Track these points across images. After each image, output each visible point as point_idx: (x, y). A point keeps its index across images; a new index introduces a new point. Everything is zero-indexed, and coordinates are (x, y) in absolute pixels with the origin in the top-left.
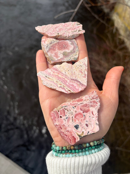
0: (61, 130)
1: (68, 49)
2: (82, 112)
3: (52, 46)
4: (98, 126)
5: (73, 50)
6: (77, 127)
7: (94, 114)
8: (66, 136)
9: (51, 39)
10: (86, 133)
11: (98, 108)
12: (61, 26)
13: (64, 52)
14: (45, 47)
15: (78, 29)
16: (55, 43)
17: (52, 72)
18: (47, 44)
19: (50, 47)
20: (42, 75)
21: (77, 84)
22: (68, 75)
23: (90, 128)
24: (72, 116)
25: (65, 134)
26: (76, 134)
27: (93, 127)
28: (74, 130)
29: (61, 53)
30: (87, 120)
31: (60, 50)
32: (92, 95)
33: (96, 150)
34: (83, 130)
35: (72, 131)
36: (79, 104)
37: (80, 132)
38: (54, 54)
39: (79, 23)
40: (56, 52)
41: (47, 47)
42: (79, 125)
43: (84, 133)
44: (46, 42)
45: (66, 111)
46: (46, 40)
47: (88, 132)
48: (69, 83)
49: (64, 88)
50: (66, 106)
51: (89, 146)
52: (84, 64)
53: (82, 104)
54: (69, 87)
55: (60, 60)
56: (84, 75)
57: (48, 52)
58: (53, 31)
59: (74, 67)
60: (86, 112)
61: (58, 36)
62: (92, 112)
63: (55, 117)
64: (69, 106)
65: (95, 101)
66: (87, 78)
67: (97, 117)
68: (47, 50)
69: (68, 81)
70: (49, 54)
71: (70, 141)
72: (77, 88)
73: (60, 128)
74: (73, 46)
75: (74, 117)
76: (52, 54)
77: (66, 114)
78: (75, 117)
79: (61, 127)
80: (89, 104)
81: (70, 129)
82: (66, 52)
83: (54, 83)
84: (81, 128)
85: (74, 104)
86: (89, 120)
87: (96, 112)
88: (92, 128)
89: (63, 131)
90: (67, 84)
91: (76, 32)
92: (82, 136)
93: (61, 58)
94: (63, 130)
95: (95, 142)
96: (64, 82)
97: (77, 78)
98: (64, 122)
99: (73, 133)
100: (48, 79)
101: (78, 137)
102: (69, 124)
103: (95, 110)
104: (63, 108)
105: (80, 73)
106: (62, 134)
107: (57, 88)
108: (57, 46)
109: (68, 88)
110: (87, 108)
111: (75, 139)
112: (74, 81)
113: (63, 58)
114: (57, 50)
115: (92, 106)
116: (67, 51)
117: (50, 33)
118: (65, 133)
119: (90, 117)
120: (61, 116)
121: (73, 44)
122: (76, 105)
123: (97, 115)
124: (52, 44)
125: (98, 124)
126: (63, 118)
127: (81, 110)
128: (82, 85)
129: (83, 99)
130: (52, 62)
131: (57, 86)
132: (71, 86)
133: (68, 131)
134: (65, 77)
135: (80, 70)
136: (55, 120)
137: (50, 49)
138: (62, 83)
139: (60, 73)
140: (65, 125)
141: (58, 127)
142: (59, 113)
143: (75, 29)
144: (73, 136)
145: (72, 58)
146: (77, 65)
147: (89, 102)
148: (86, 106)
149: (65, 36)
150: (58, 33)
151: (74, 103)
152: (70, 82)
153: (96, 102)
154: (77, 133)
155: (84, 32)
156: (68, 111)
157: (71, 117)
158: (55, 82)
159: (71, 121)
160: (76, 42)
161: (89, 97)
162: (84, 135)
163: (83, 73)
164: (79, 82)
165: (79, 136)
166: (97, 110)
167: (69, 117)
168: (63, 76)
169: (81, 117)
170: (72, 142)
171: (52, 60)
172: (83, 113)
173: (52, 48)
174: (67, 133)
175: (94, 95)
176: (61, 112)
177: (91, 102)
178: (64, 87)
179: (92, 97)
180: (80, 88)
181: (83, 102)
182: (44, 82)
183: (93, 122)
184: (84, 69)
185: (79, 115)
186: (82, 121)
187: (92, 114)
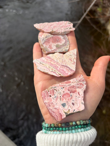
1: (61, 43)
2: (69, 92)
3: (47, 40)
4: (84, 105)
5: (65, 43)
6: (64, 105)
7: (80, 94)
8: (54, 112)
9: (47, 34)
11: (84, 89)
12: (55, 24)
13: (57, 45)
14: (42, 40)
15: (69, 27)
16: (50, 37)
17: (46, 60)
18: (43, 38)
19: (46, 40)
20: (37, 62)
21: (67, 69)
22: (59, 62)
23: (76, 106)
24: (60, 95)
25: (53, 111)
26: (63, 112)
27: (79, 105)
28: (61, 107)
29: (54, 45)
30: (73, 100)
31: (54, 43)
32: (79, 78)
33: (82, 129)
34: (70, 108)
35: (59, 109)
36: (67, 85)
37: (66, 110)
38: (48, 46)
39: (70, 22)
40: (50, 44)
41: (43, 40)
42: (66, 104)
43: (70, 111)
44: (42, 36)
45: (55, 91)
46: (42, 35)
47: (74, 110)
48: (59, 69)
49: (55, 72)
50: (55, 87)
51: (75, 124)
52: (74, 54)
53: (70, 86)
54: (59, 71)
55: (53, 50)
56: (73, 63)
57: (43, 44)
58: (49, 28)
59: (64, 56)
60: (73, 93)
61: (53, 32)
63: (45, 96)
64: (58, 87)
65: (81, 83)
66: (75, 64)
67: (83, 97)
68: (43, 42)
69: (59, 67)
70: (44, 45)
72: (66, 72)
73: (49, 106)
74: (64, 41)
75: (61, 97)
76: (47, 46)
77: (55, 94)
78: (63, 96)
79: (50, 104)
80: (76, 86)
81: (57, 107)
82: (58, 45)
83: (47, 68)
84: (68, 106)
85: (62, 86)
86: (75, 99)
87: (82, 93)
88: (78, 107)
89: (51, 108)
90: (58, 69)
91: (68, 29)
92: (69, 113)
93: (54, 50)
95: (82, 121)
97: (67, 64)
98: (53, 100)
99: (60, 111)
100: (42, 65)
101: (64, 114)
102: (57, 102)
103: (82, 91)
104: (53, 88)
105: (70, 61)
106: (50, 111)
107: (49, 72)
108: (51, 40)
109: (59, 72)
110: (74, 89)
111: (61, 116)
112: (64, 67)
113: (56, 50)
114: (51, 43)
115: (78, 87)
116: (60, 44)
117: (46, 29)
119: (76, 97)
120: (51, 95)
121: (64, 38)
122: (64, 86)
124: (48, 38)
125: (84, 103)
126: (52, 97)
127: (69, 90)
128: (71, 70)
129: (70, 82)
130: (46, 52)
131: (49, 70)
132: (61, 71)
133: (56, 108)
134: (57, 64)
135: (70, 58)
136: (45, 99)
137: (45, 42)
138: (54, 69)
139: (53, 61)
140: (53, 103)
141: (47, 104)
142: (49, 93)
143: (67, 27)
144: (60, 113)
145: (63, 50)
146: (67, 54)
147: (76, 84)
148: (73, 87)
149: (58, 32)
150: (52, 29)
151: (63, 84)
152: (61, 67)
153: (83, 84)
154: (64, 111)
155: (74, 29)
156: (57, 91)
158: (48, 67)
160: (67, 37)
161: (76, 80)
163: (73, 61)
164: (69, 68)
166: (83, 91)
167: (58, 97)
168: (55, 62)
169: (68, 96)
170: (58, 118)
171: (47, 51)
172: (70, 93)
173: (47, 41)
174: (54, 110)
175: (80, 78)
176: (50, 92)
177: (78, 84)
179: (79, 80)
180: (70, 73)
181: (71, 84)
182: (39, 67)
183: (79, 102)
184: (73, 58)
185: (67, 95)
186: (69, 100)
187: (78, 94)
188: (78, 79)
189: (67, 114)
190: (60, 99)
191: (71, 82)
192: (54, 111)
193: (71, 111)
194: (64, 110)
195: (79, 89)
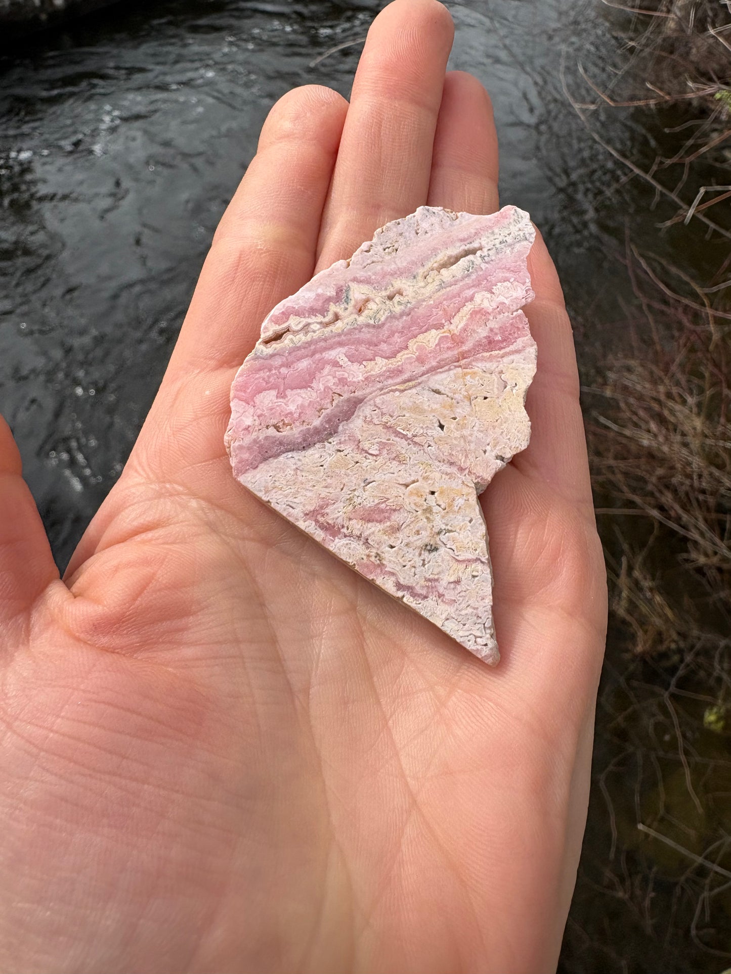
20: (500, 234)
22: (406, 399)
48: (336, 364)
52: (434, 590)
54: (312, 349)
56: (337, 513)
59: (455, 484)
66: (302, 525)
69: (356, 373)
83: (393, 274)
90: (338, 354)
96: (366, 335)
97: (348, 448)
100: (454, 251)
105: (368, 498)
107: (349, 274)
109: (302, 338)
131: (367, 281)
132: (304, 364)
134: (399, 371)
135: (397, 518)
138: (362, 319)
139: (449, 354)
146: (458, 520)
152: (342, 381)
158: (398, 284)
163: (356, 526)
164: (305, 445)
168: (421, 360)
178: (330, 317)
180: (248, 421)
182: (434, 219)
184: (389, 555)
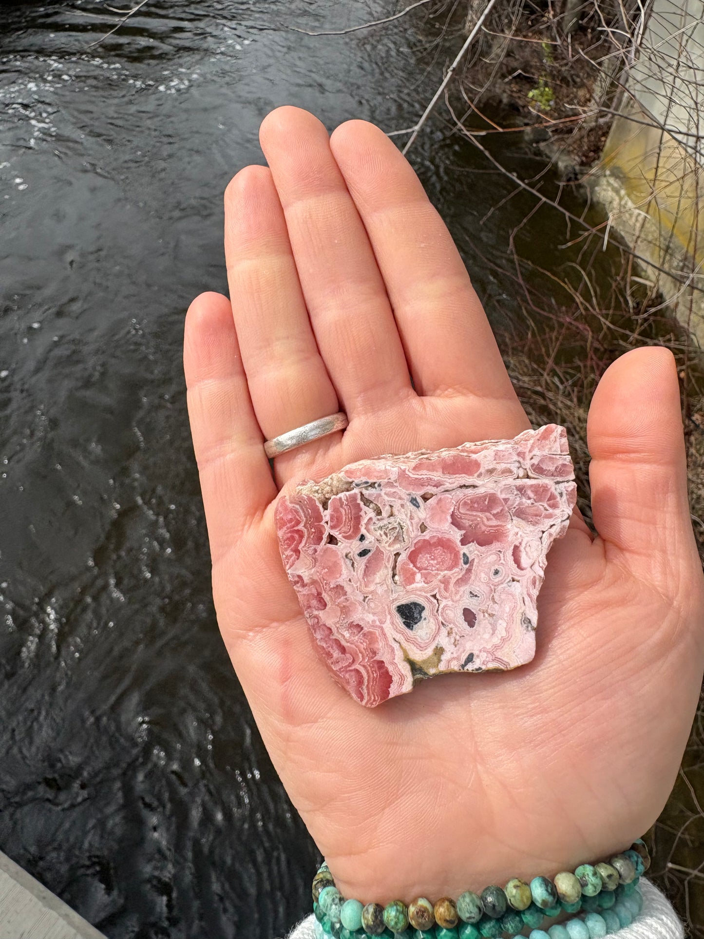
0: (321, 614)
2: (456, 535)
4: (532, 634)
6: (409, 614)
7: (525, 561)
8: (343, 650)
10: (458, 659)
11: (555, 531)
23: (487, 636)
24: (398, 547)
25: (337, 642)
26: (399, 654)
27: (501, 631)
28: (392, 626)
30: (476, 590)
32: (536, 452)
34: (444, 641)
35: (377, 632)
36: (448, 486)
37: (421, 648)
42: (423, 608)
43: (443, 657)
45: (368, 513)
47: (470, 659)
50: (372, 485)
53: (470, 491)
60: (481, 544)
62: (516, 549)
63: (300, 534)
64: (390, 484)
65: (545, 489)
67: (539, 585)
71: (360, 682)
73: (314, 603)
75: (403, 557)
77: (363, 531)
78: (413, 557)
79: (325, 596)
80: (506, 500)
81: (370, 618)
84: (433, 625)
85: (420, 483)
86: (486, 589)
87: (535, 556)
88: (496, 640)
89: (330, 622)
92: (432, 671)
94: (328, 618)
98: (345, 571)
99: (380, 645)
101: (406, 669)
102: (372, 588)
103: (535, 543)
104: (356, 491)
106: (318, 636)
110: (494, 522)
111: (386, 679)
115: (520, 513)
118: (336, 636)
119: (496, 572)
120: (335, 533)
122: (433, 490)
123: (542, 573)
126: (344, 546)
127: (456, 523)
129: (477, 465)
133: (359, 627)
136: (297, 552)
140: (347, 588)
141: (305, 591)
142: (326, 515)
144: (377, 658)
147: (507, 488)
148: (488, 509)
151: (424, 474)
153: (552, 497)
154: (405, 651)
156: (379, 513)
157: (388, 549)
159: (383, 573)
161: (516, 458)
162: (442, 667)
165: (414, 667)
166: (547, 541)
167: (379, 552)
169: (449, 562)
172: (464, 542)
174: (347, 635)
175: (546, 452)
176: (336, 510)
177: (521, 490)
179: (535, 461)
181: (478, 482)
183: (507, 610)
185: (439, 551)
186: (446, 589)
187: (510, 559)
188: (528, 457)
189: (426, 674)
190: (394, 568)
191: (482, 470)
192: (344, 643)
193: (449, 662)
194: (405, 644)
195: (523, 523)
